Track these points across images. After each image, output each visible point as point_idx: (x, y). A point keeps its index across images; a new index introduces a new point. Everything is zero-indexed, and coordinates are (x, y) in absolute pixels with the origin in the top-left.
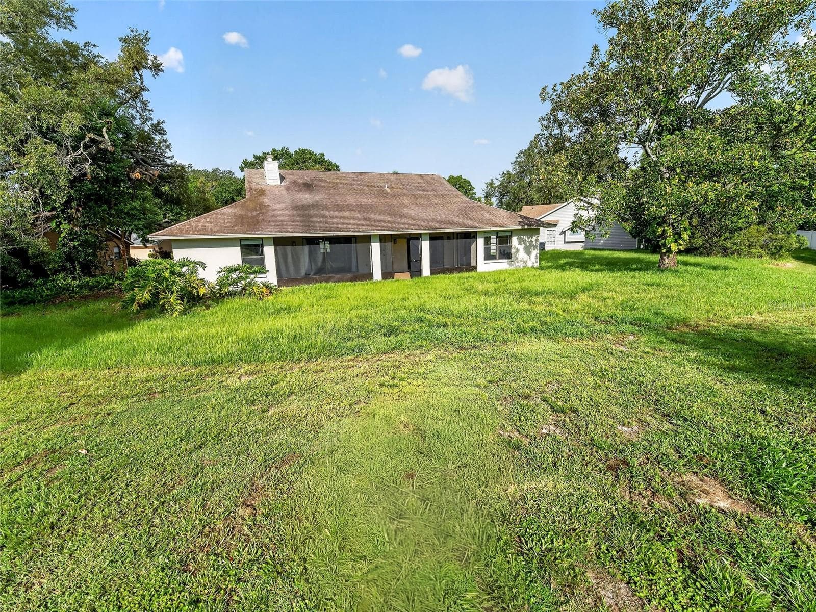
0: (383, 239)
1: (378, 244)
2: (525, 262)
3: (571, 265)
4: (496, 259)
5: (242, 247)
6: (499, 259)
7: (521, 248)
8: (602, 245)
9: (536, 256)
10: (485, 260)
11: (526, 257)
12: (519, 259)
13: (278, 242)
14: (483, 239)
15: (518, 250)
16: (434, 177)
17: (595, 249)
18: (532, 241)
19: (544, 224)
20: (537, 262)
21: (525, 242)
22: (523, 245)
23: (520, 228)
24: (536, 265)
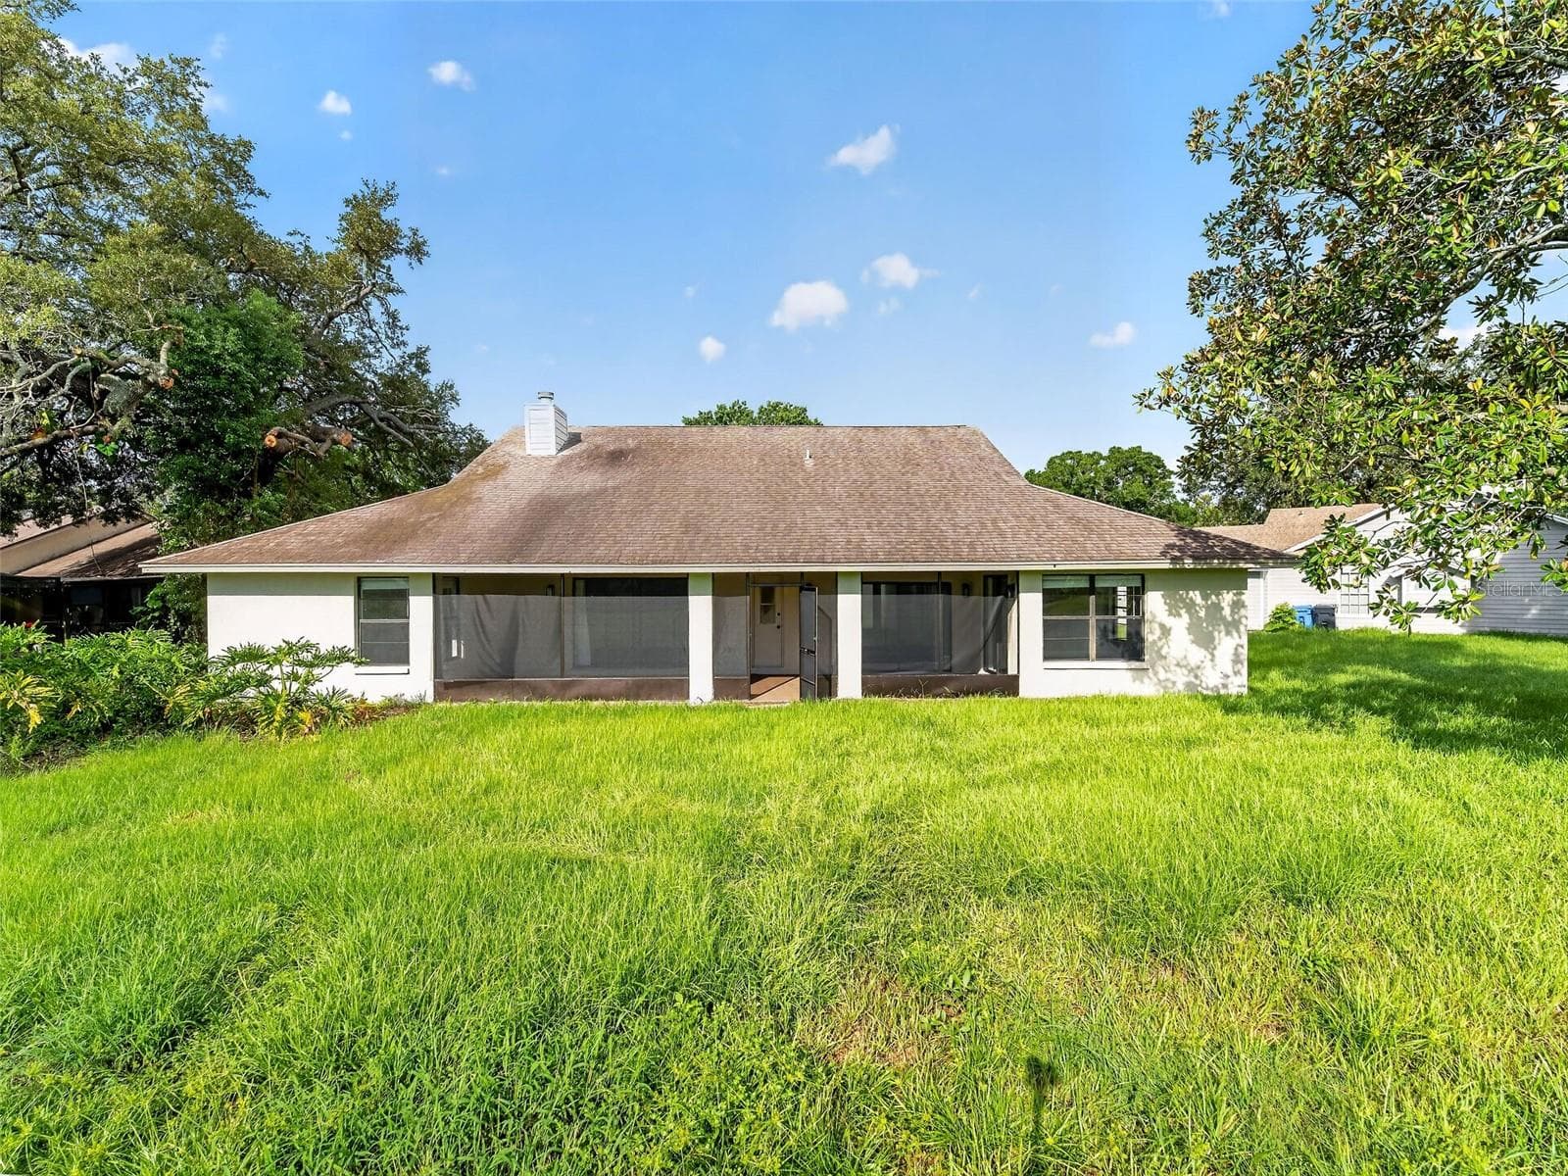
0: (723, 586)
1: (709, 599)
2: (1195, 671)
3: (1362, 697)
4: (1086, 657)
5: (360, 595)
6: (1100, 657)
7: (1180, 625)
8: (1536, 621)
9: (1236, 654)
10: (1046, 658)
11: (1197, 654)
12: (1171, 660)
13: (445, 586)
14: (1039, 596)
15: (1166, 631)
16: (962, 431)
17: (1508, 635)
18: (1218, 607)
19: (1259, 556)
20: (1237, 673)
21: (1191, 607)
22: (1186, 618)
23: (1166, 565)
24: (1238, 684)
